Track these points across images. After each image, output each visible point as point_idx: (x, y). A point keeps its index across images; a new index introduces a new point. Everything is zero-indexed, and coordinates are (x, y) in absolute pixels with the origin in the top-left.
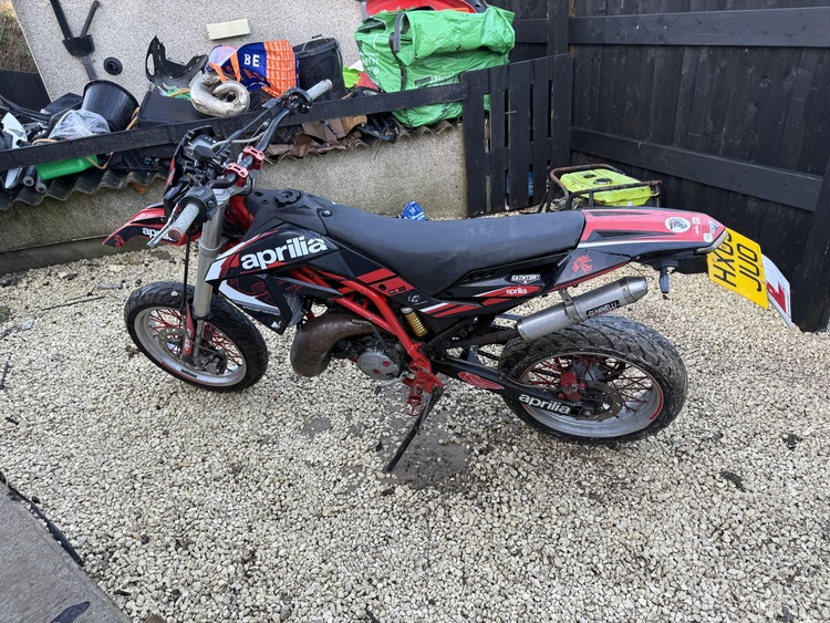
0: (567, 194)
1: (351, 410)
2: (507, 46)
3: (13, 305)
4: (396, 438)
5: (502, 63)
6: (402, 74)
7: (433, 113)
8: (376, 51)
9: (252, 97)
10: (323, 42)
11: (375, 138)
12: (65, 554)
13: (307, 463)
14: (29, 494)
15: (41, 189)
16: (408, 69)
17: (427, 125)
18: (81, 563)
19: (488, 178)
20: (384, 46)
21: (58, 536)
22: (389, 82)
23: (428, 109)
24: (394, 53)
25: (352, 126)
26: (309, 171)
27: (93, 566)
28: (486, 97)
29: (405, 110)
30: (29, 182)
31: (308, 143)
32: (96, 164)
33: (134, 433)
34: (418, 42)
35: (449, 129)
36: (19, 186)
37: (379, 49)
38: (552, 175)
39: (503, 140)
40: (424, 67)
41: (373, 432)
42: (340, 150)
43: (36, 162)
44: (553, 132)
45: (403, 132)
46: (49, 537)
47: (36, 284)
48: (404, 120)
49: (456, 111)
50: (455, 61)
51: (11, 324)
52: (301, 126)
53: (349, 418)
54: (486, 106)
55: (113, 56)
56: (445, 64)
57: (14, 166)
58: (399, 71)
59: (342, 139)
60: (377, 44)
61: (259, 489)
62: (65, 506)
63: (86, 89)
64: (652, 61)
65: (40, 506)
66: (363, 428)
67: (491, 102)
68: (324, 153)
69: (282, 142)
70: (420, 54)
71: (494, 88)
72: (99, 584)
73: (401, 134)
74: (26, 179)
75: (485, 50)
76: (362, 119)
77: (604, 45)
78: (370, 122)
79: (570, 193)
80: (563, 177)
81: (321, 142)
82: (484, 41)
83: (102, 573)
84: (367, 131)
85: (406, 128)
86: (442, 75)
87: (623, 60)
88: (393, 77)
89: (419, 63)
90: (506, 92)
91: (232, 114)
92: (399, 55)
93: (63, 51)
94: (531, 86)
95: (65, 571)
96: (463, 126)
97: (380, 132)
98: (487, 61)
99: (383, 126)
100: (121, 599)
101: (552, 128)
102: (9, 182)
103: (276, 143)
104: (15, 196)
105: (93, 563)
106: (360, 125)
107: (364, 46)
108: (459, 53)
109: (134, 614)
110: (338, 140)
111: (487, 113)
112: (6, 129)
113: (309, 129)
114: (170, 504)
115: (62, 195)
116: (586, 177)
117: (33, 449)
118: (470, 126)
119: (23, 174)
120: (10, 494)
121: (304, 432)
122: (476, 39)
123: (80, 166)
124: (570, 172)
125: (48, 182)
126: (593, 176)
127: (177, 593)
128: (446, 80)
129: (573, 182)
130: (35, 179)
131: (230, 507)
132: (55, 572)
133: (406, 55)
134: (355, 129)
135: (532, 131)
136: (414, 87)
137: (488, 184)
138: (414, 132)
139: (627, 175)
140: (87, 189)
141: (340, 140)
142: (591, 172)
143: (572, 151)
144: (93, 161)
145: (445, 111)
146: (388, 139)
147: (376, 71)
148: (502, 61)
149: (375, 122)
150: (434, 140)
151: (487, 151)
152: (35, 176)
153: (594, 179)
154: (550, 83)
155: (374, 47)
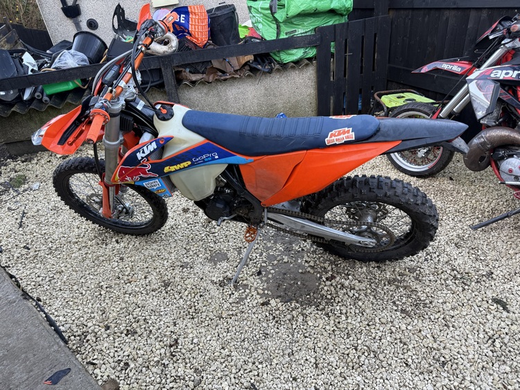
0: (385, 108)
1: (241, 248)
2: (347, 10)
3: (28, 174)
4: (270, 268)
5: (344, 21)
6: (277, 28)
7: (297, 54)
8: (261, 13)
9: (180, 42)
10: (226, 7)
11: (258, 70)
12: (56, 336)
13: (212, 281)
14: (35, 295)
15: (46, 101)
16: (281, 25)
17: (293, 62)
18: (66, 342)
19: (332, 98)
20: (266, 9)
21: (52, 323)
22: (269, 33)
23: (294, 51)
24: (273, 13)
25: (244, 62)
26: (215, 92)
27: (74, 344)
28: (332, 43)
29: (279, 52)
30: (38, 96)
31: (215, 73)
32: (80, 85)
33: (101, 258)
34: (289, 7)
35: (307, 65)
36: (32, 99)
37: (263, 11)
38: (375, 96)
39: (343, 73)
40: (292, 23)
41: (256, 263)
42: (236, 78)
43: (43, 83)
44: (376, 68)
45: (277, 66)
46: (46, 324)
47: (43, 161)
48: (278, 59)
49: (312, 52)
50: (313, 19)
51: (26, 186)
52: (211, 61)
53: (240, 253)
54: (332, 50)
55: (92, 18)
56: (306, 22)
57: (29, 86)
58: (275, 26)
59: (237, 70)
60: (262, 8)
61: (181, 297)
62: (57, 304)
63: (75, 37)
64: (447, 19)
65: (41, 303)
66: (248, 260)
67: (336, 47)
68: (225, 80)
69: (199, 73)
70: (290, 14)
71: (338, 37)
72: (77, 356)
73: (276, 68)
74: (37, 94)
75: (332, 12)
76: (250, 58)
77: (413, 9)
78: (255, 60)
79: (388, 108)
80: (383, 97)
81: (224, 72)
82: (333, 6)
83: (79, 349)
84: (254, 65)
85: (279, 63)
86: (304, 29)
87: (426, 19)
88: (271, 30)
89: (289, 21)
90: (346, 40)
91: (166, 53)
92: (275, 15)
93: (62, 14)
94: (363, 37)
95: (56, 347)
96: (317, 63)
97: (262, 67)
98: (334, 19)
99: (264, 62)
100: (91, 368)
101: (375, 65)
102: (26, 96)
103: (194, 73)
104: (30, 105)
105: (73, 342)
106: (249, 61)
107: (253, 10)
108: (315, 14)
109: (99, 377)
110: (234, 71)
111: (332, 55)
112: (25, 62)
113: (216, 64)
114: (124, 305)
115: (59, 105)
116: (398, 98)
117: (38, 266)
118: (321, 63)
119: (35, 91)
120: (23, 295)
121: (210, 261)
122: (327, 5)
123: (70, 86)
124: (387, 94)
125: (50, 96)
126: (403, 97)
127: (127, 364)
128: (306, 32)
129: (389, 101)
130: (42, 94)
131: (162, 309)
132: (50, 347)
133: (280, 15)
134: (246, 64)
135: (362, 67)
136: (285, 37)
137: (332, 101)
138: (284, 67)
139: (426, 97)
140: (75, 101)
141: (236, 71)
142: (402, 95)
143: (388, 81)
144: (78, 83)
145: (304, 53)
146: (267, 70)
147: (260, 26)
148: (344, 20)
149: (259, 59)
150: (297, 72)
151: (332, 79)
152: (42, 92)
153: (404, 99)
154: (375, 34)
155: (260, 10)
